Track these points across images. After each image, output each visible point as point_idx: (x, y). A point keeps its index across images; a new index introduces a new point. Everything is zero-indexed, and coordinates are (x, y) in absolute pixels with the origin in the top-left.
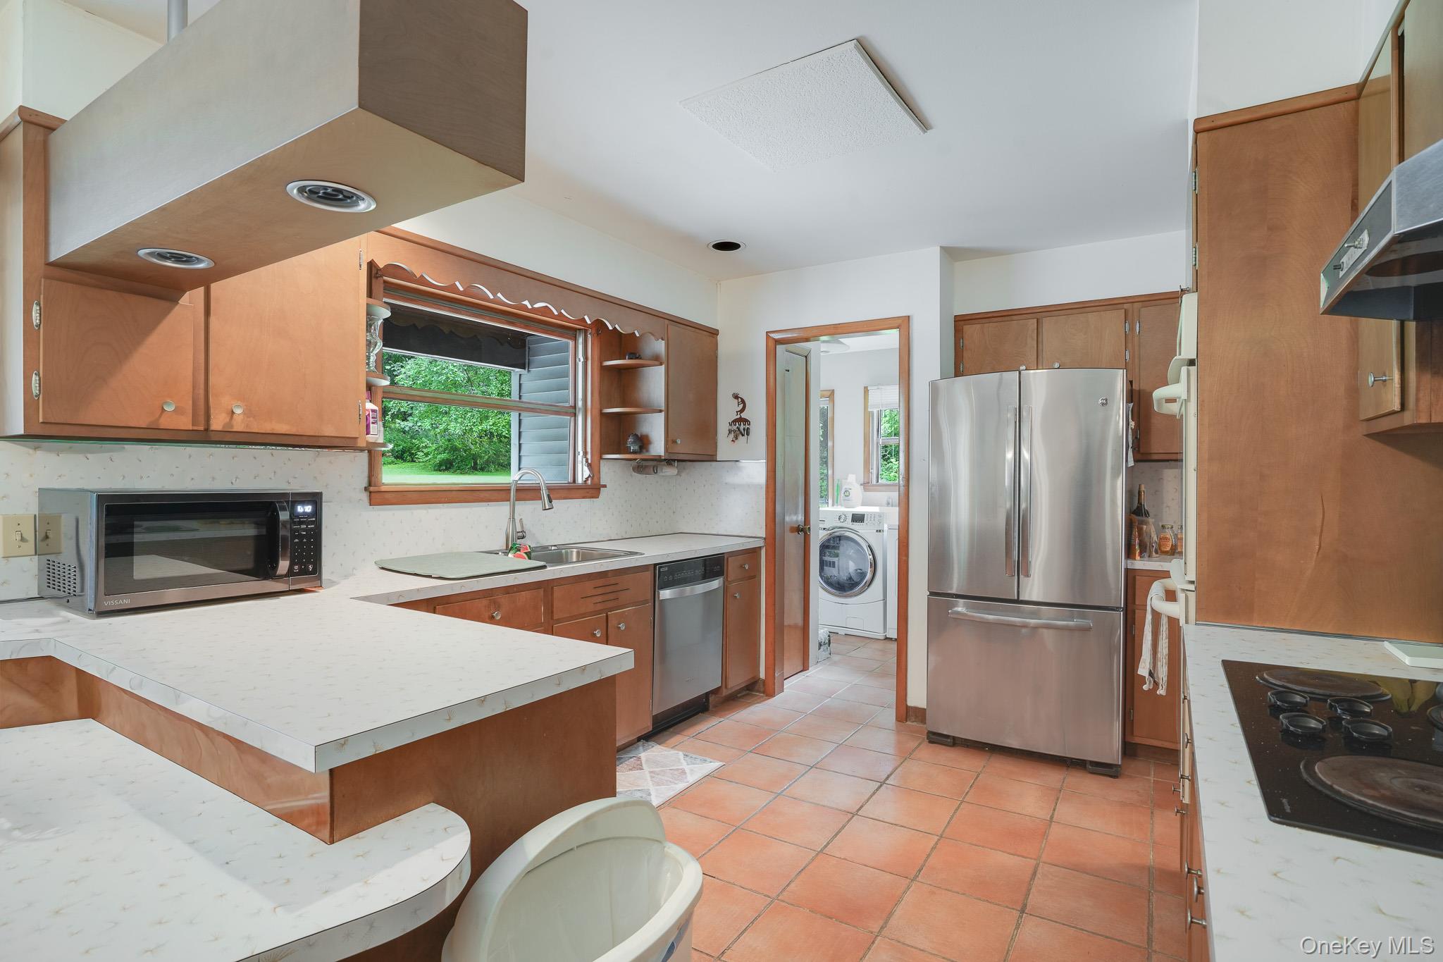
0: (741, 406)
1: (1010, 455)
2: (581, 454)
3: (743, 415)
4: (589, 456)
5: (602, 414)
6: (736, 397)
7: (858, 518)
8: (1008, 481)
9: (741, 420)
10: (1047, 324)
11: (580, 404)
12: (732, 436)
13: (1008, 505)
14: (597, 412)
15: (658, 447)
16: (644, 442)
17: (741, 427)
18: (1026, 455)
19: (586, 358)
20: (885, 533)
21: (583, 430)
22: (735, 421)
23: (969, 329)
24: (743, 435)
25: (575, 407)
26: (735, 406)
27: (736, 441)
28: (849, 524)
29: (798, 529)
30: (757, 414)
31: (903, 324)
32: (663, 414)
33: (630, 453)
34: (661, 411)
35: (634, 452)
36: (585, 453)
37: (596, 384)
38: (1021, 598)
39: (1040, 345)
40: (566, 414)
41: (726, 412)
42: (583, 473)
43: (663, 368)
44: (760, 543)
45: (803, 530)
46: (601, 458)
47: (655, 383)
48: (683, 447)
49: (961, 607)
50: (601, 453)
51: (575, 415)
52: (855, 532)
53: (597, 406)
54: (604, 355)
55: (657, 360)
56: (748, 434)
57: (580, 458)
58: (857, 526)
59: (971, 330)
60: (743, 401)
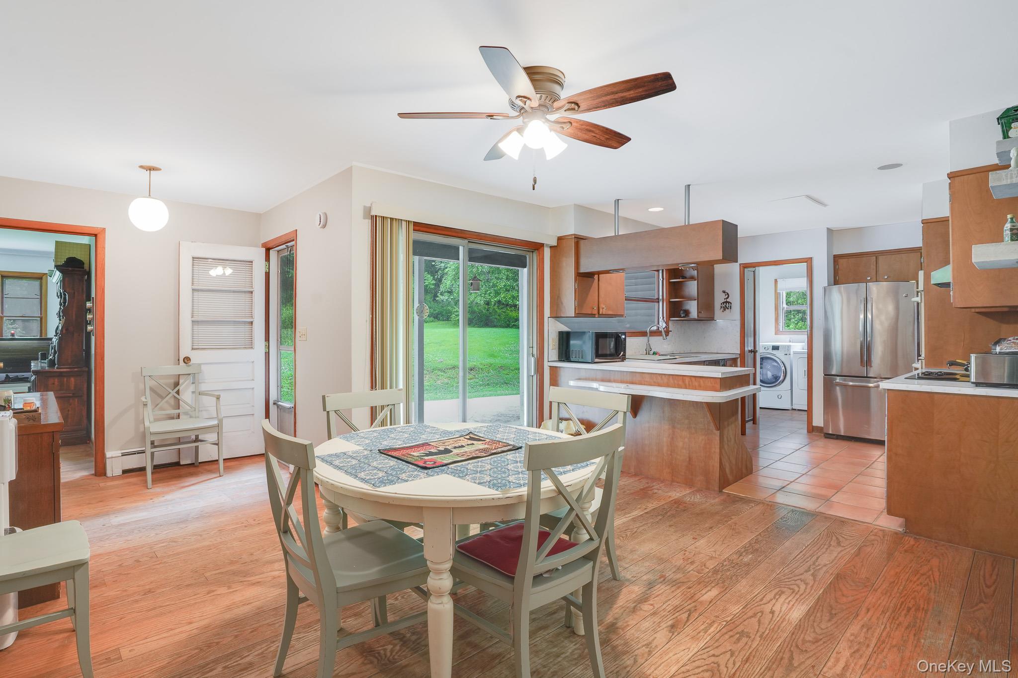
0: (727, 296)
1: (862, 316)
2: (662, 318)
3: (728, 300)
4: (665, 319)
5: (670, 302)
6: (724, 292)
7: (776, 348)
8: (861, 328)
9: (726, 302)
10: (881, 259)
11: (661, 297)
12: (722, 309)
13: (861, 339)
14: (668, 300)
15: (694, 314)
16: (687, 313)
17: (726, 305)
18: (869, 316)
19: (663, 279)
20: (792, 356)
21: (662, 309)
22: (724, 303)
23: (841, 261)
24: (728, 309)
25: (658, 299)
26: (724, 296)
27: (725, 312)
28: (770, 351)
29: (751, 351)
30: (735, 299)
31: (809, 261)
32: (696, 301)
33: (682, 318)
34: (695, 300)
35: (683, 317)
36: (663, 318)
37: (668, 290)
38: (868, 376)
39: (877, 267)
40: (656, 302)
41: (719, 298)
42: (663, 325)
43: (696, 281)
44: (738, 356)
45: (754, 352)
46: (669, 320)
47: (692, 288)
48: (703, 315)
49: (838, 380)
50: (670, 317)
51: (658, 302)
52: (774, 355)
53: (668, 298)
54: (670, 277)
55: (692, 278)
56: (731, 308)
57: (661, 319)
58: (775, 352)
59: (842, 262)
60: (728, 294)
